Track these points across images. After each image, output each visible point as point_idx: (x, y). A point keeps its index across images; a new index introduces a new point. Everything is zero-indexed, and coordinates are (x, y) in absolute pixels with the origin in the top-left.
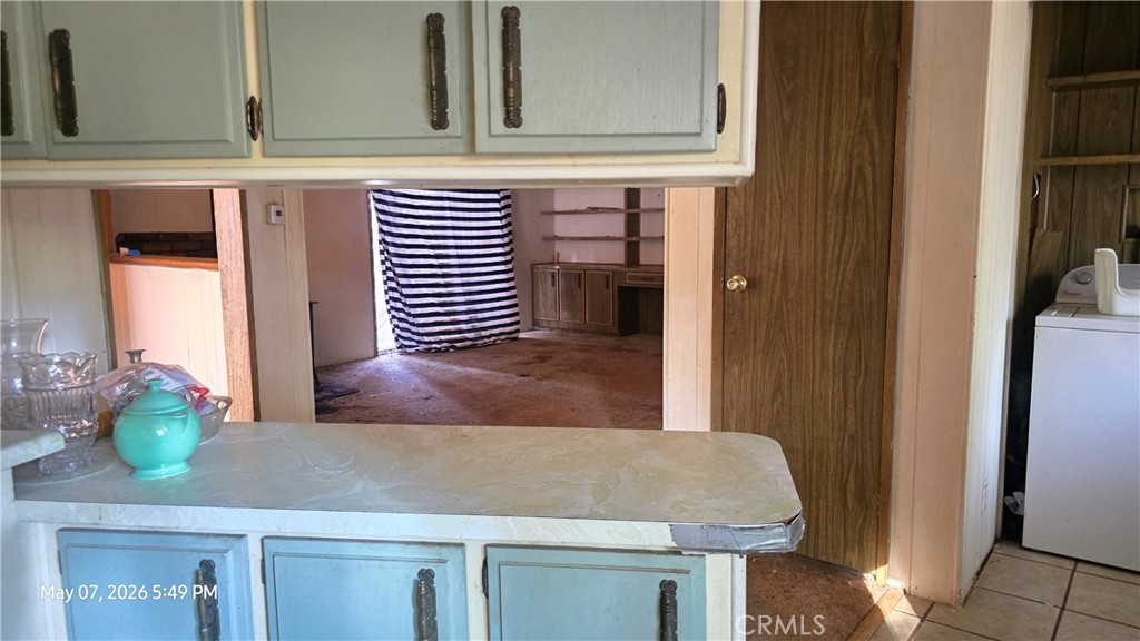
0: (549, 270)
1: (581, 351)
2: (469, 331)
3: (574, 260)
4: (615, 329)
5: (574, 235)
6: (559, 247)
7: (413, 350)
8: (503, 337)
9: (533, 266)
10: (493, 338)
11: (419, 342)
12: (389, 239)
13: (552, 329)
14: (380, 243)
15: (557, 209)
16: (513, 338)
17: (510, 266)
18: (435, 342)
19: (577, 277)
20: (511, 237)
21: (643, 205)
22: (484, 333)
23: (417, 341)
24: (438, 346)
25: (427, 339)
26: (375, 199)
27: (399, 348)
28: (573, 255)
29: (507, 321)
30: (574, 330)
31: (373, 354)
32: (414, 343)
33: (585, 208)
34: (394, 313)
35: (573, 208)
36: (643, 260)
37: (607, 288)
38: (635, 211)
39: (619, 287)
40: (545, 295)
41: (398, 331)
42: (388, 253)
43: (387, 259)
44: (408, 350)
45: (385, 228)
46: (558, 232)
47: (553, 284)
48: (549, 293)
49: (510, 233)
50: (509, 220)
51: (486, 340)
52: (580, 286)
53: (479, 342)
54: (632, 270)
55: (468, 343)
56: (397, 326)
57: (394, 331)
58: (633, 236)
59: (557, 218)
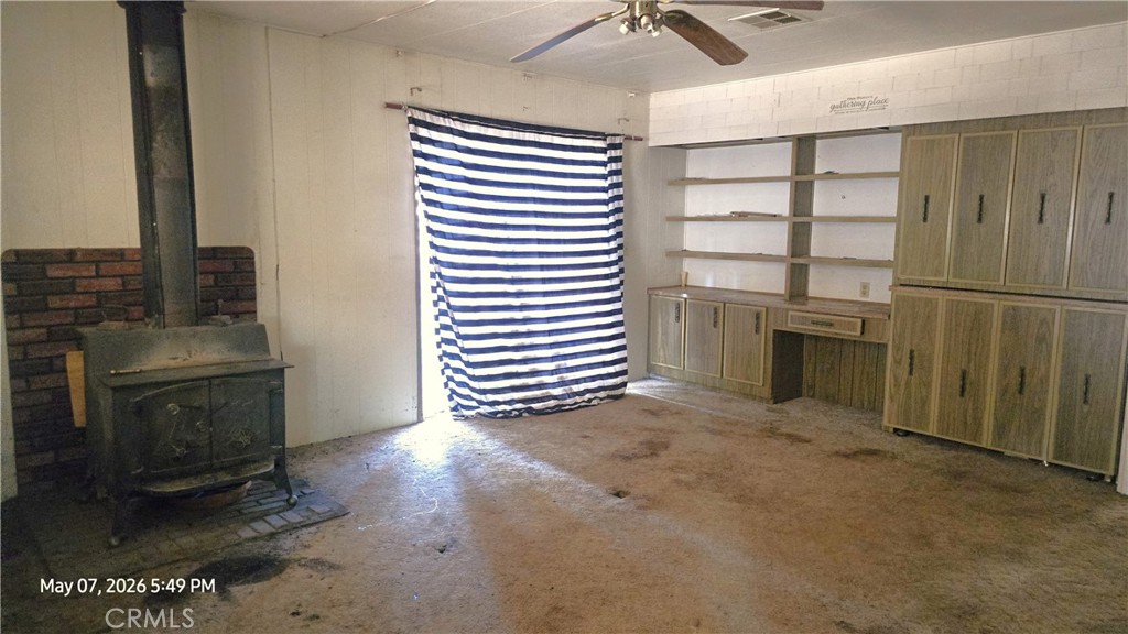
0: (673, 297)
1: (714, 432)
2: (554, 385)
3: (709, 284)
4: (767, 392)
5: (710, 249)
6: (688, 265)
7: (473, 413)
8: (602, 394)
9: (651, 290)
10: (588, 396)
11: (481, 403)
12: (443, 257)
13: (672, 380)
14: (431, 262)
15: (689, 213)
16: (616, 396)
17: (617, 293)
18: (505, 403)
19: (715, 309)
20: (620, 252)
21: (817, 210)
22: (576, 388)
23: (477, 401)
24: (508, 408)
25: (491, 397)
26: (424, 200)
27: (455, 409)
28: (706, 277)
29: (611, 369)
30: (705, 386)
31: (415, 419)
32: (474, 404)
33: (728, 212)
34: (446, 360)
35: (710, 213)
36: (813, 289)
37: (757, 330)
38: (806, 219)
39: (775, 331)
40: (665, 333)
41: (452, 385)
42: (441, 277)
43: (439, 285)
44: (466, 413)
45: (439, 242)
46: (689, 245)
47: (678, 318)
48: (672, 331)
49: (620, 247)
50: (619, 229)
51: (578, 399)
52: (715, 324)
53: (569, 401)
54: (796, 307)
55: (552, 403)
56: (451, 379)
57: (446, 385)
58: (799, 256)
59: (688, 226)
